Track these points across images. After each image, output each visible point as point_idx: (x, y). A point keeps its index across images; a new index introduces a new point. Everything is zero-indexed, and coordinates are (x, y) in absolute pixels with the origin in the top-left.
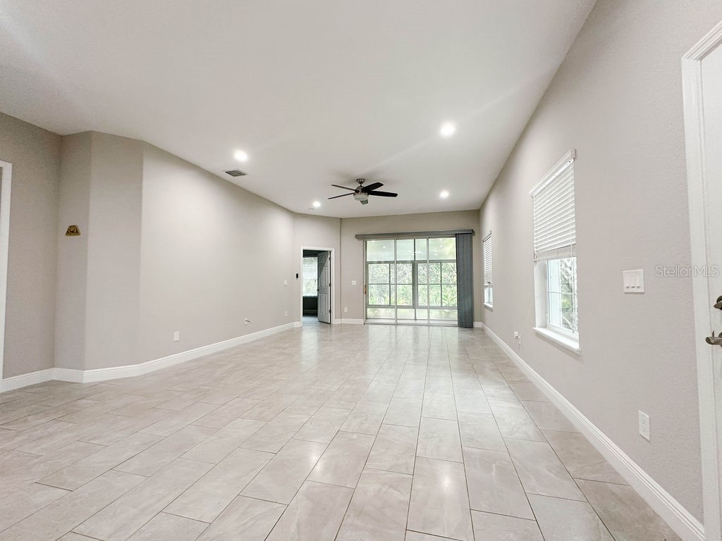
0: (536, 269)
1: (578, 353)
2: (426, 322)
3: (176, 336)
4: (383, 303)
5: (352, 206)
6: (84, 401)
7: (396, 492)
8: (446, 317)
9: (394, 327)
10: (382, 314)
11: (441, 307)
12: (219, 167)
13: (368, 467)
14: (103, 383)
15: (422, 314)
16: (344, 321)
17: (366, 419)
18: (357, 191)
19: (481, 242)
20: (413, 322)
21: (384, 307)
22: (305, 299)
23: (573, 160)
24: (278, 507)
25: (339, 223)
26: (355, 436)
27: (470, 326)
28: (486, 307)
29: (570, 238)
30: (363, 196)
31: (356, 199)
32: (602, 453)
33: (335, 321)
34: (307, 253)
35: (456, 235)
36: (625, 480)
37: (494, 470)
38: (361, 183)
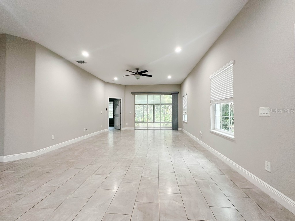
0: (211, 107)
1: (234, 139)
2: (160, 128)
3: (53, 137)
4: (140, 121)
5: (133, 80)
6: (6, 172)
7: (176, 202)
8: (165, 126)
9: (147, 130)
10: (140, 125)
11: (164, 122)
12: (73, 58)
13: (160, 192)
14: (15, 161)
15: (157, 125)
16: (126, 128)
17: (151, 171)
18: (136, 74)
19: (182, 97)
20: (153, 128)
21: (141, 122)
22: (110, 119)
23: (233, 64)
24: (127, 217)
25: (125, 87)
26: (149, 179)
27: (177, 130)
28: (183, 122)
29: (231, 94)
30: (138, 76)
31: (135, 77)
32: (245, 177)
33: (122, 129)
34: (110, 100)
35: (172, 94)
36: (257, 187)
37: (211, 188)
38: (138, 70)
